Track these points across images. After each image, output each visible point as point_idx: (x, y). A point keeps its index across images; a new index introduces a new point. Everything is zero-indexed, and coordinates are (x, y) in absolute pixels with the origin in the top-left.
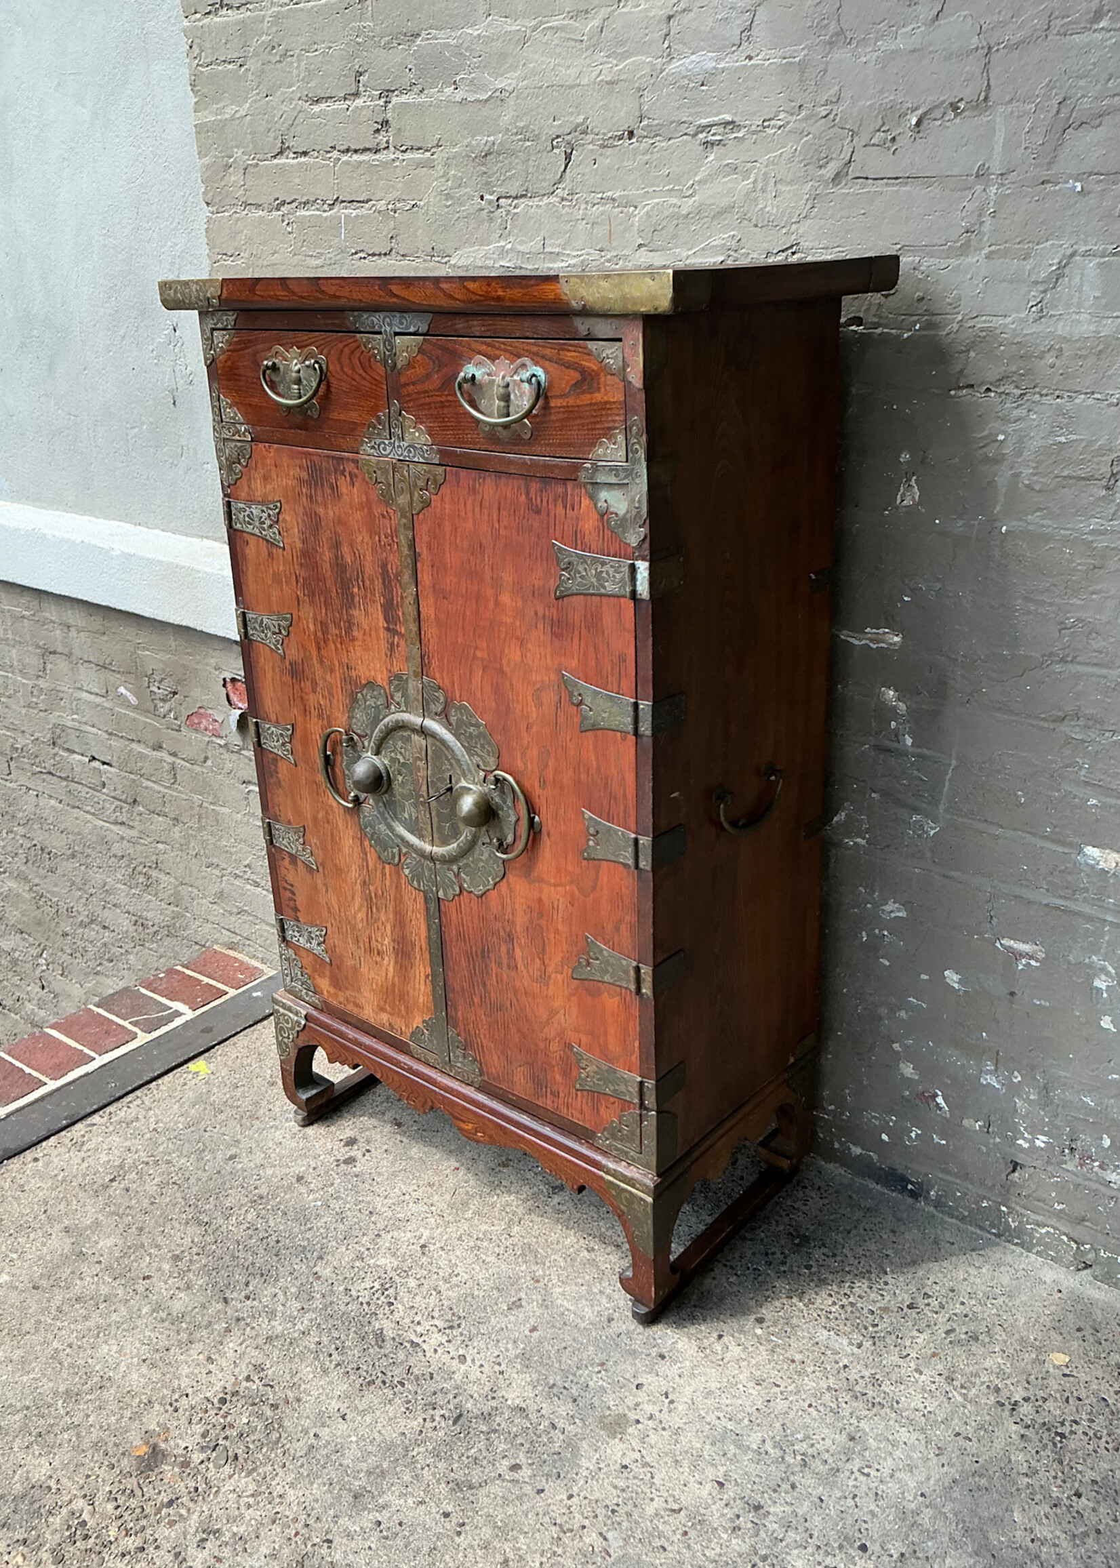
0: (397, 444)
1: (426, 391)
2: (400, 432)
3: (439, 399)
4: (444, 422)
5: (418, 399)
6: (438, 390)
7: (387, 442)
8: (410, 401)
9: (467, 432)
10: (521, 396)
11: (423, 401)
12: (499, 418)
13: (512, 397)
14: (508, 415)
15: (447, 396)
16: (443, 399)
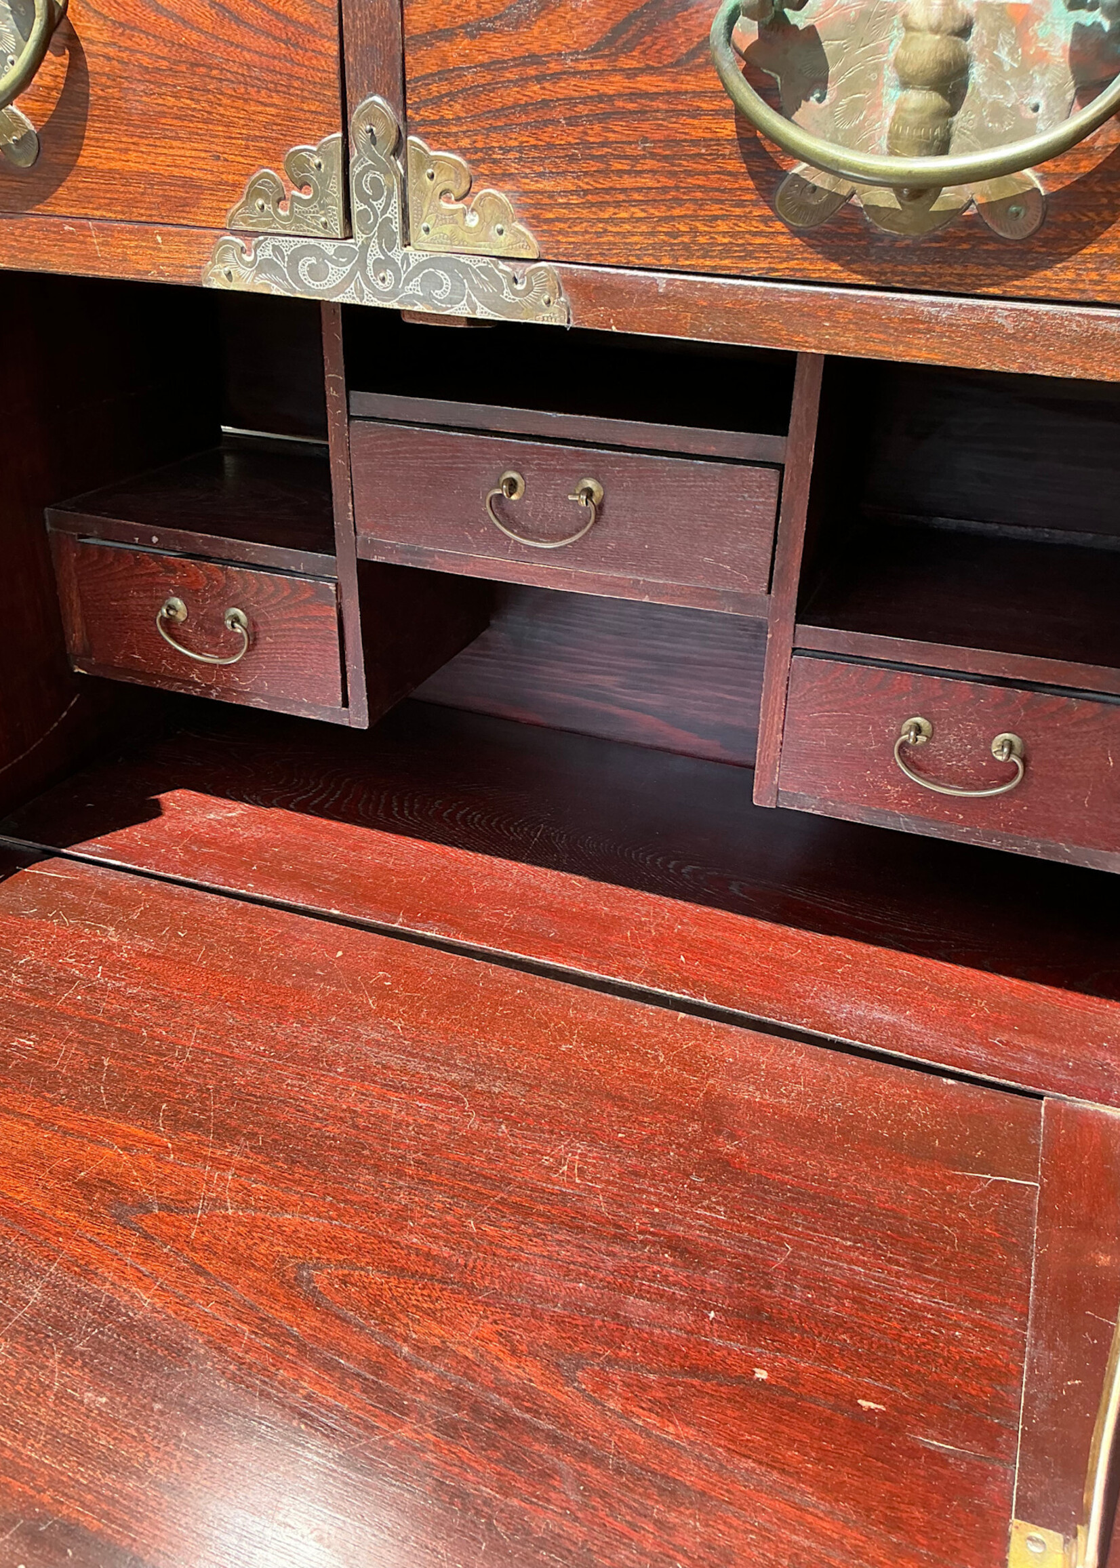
0: (374, 253)
1: (534, 59)
2: (394, 213)
3: (590, 87)
4: (605, 173)
5: (489, 88)
6: (594, 51)
7: (329, 248)
8: (452, 96)
9: (715, 210)
10: (1022, 72)
11: (511, 95)
12: (892, 153)
13: (977, 74)
14: (942, 147)
15: (631, 74)
16: (616, 84)
